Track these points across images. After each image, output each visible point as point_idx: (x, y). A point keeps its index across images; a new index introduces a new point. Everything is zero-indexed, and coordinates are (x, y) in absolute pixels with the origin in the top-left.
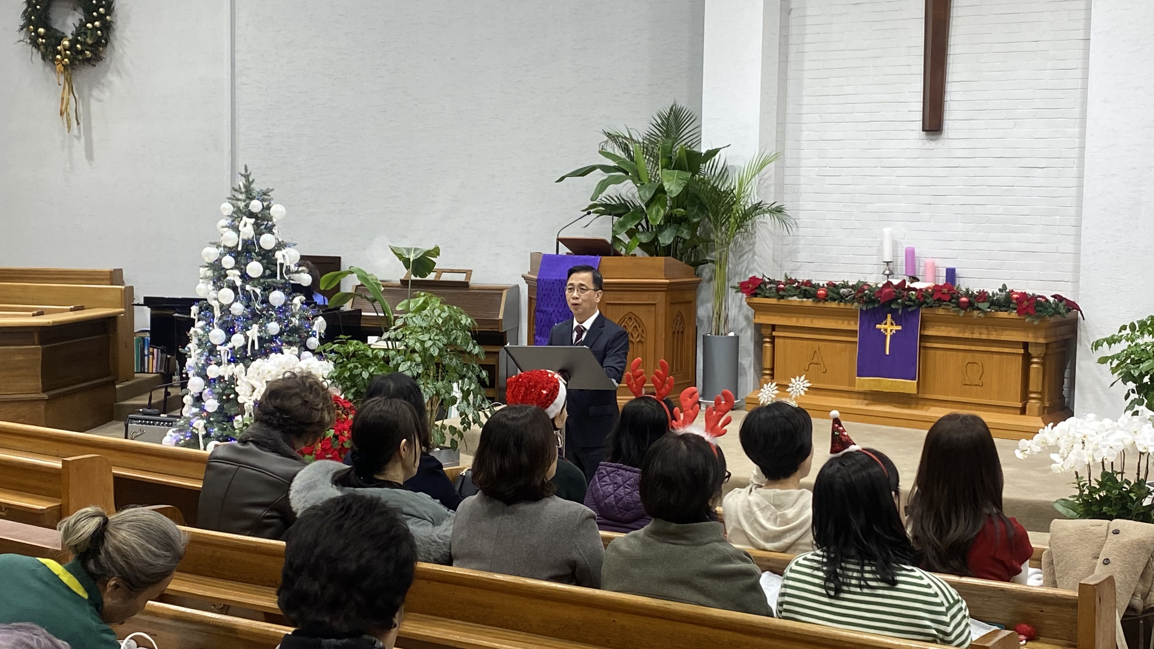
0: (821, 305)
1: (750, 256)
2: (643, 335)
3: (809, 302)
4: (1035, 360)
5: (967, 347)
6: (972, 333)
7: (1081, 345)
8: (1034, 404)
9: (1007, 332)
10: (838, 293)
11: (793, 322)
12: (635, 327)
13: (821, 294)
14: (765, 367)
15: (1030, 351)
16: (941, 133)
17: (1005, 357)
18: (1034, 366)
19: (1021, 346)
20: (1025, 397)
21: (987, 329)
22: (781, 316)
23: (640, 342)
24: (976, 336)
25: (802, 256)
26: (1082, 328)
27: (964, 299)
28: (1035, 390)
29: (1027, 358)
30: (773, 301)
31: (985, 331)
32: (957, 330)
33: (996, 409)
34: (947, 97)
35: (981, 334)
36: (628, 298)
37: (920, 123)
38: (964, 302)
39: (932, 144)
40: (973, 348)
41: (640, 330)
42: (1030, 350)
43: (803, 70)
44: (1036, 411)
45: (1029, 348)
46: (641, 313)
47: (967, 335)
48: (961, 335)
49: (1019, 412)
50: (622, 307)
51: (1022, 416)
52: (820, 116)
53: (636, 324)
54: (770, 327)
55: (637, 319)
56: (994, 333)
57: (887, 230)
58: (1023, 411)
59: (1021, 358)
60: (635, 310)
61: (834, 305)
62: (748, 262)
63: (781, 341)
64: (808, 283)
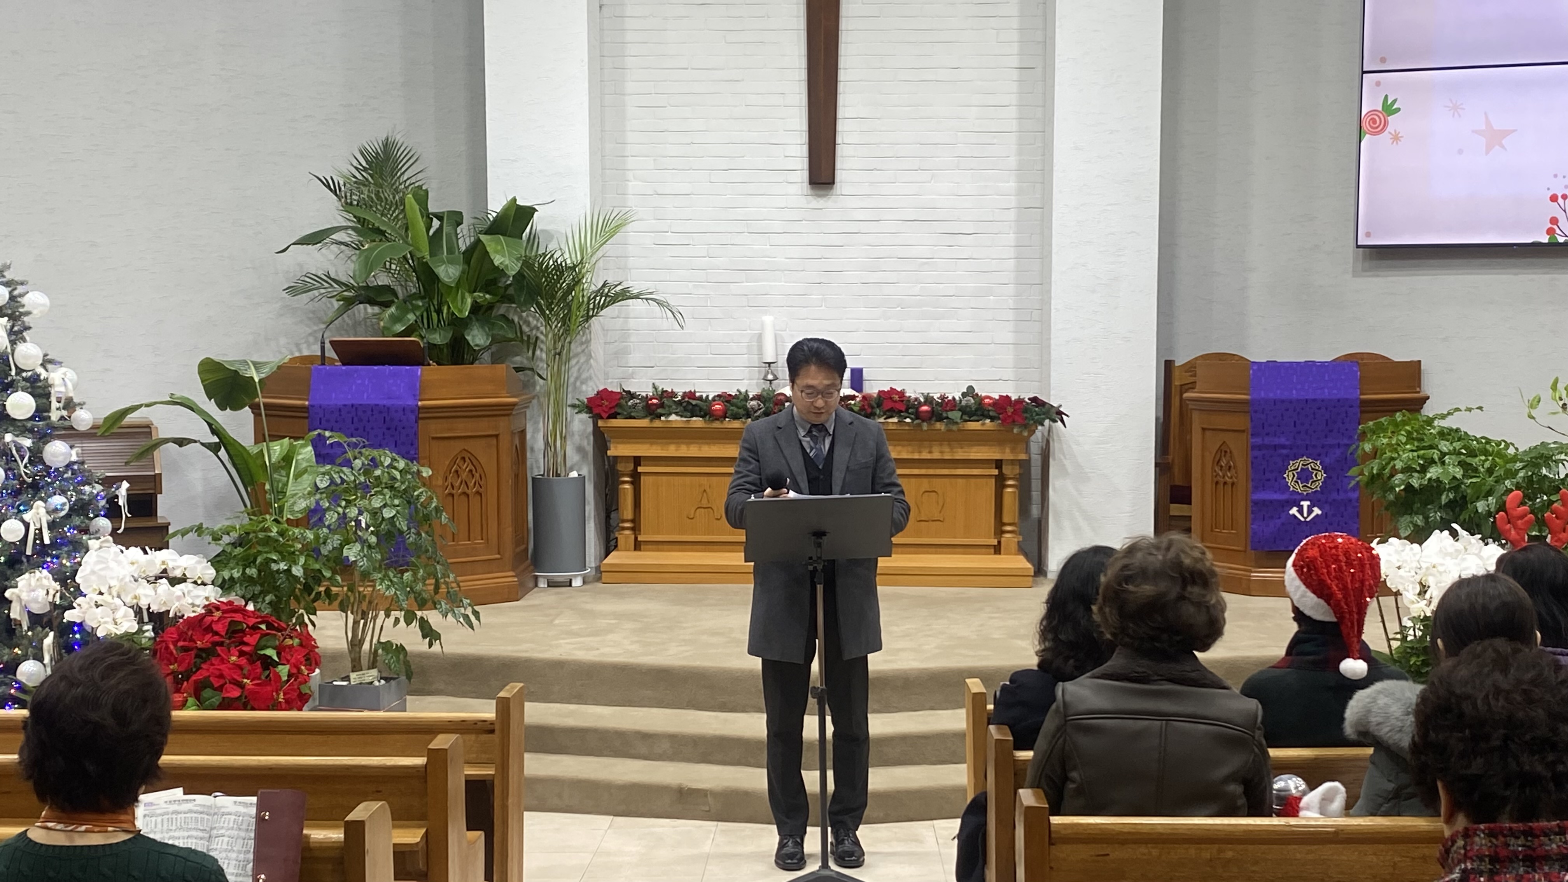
0: (717, 424)
1: (582, 360)
2: (481, 483)
3: (697, 422)
4: (1010, 482)
5: (923, 471)
6: (930, 452)
7: (1054, 459)
8: (1010, 539)
9: (975, 449)
10: (746, 409)
11: (672, 451)
12: (471, 471)
13: (717, 410)
14: (625, 517)
15: (1004, 471)
16: (831, 188)
17: (973, 481)
18: (1009, 490)
19: (994, 466)
20: (999, 532)
21: (949, 445)
22: (652, 444)
23: (478, 493)
24: (936, 455)
25: (635, 358)
26: (1055, 438)
27: (925, 408)
28: (1011, 521)
29: (1000, 481)
30: (644, 423)
31: (946, 449)
32: (910, 449)
33: (961, 550)
34: (839, 140)
35: (942, 452)
36: (463, 428)
37: (806, 175)
38: (927, 412)
39: (820, 203)
40: (931, 472)
41: (477, 475)
42: (1006, 470)
43: (624, 95)
44: (1014, 547)
45: (1004, 467)
46: (478, 449)
47: (925, 455)
48: (916, 456)
49: (992, 551)
50: (452, 442)
51: (997, 556)
52: (655, 160)
53: (471, 467)
54: (633, 460)
55: (473, 460)
56: (960, 450)
57: (768, 319)
58: (997, 549)
59: (993, 480)
60: (470, 445)
61: (736, 424)
62: (579, 370)
63: (651, 479)
64: (691, 395)
